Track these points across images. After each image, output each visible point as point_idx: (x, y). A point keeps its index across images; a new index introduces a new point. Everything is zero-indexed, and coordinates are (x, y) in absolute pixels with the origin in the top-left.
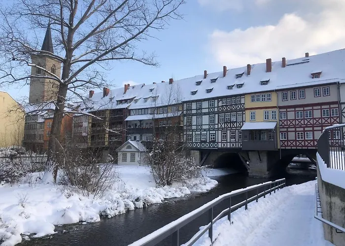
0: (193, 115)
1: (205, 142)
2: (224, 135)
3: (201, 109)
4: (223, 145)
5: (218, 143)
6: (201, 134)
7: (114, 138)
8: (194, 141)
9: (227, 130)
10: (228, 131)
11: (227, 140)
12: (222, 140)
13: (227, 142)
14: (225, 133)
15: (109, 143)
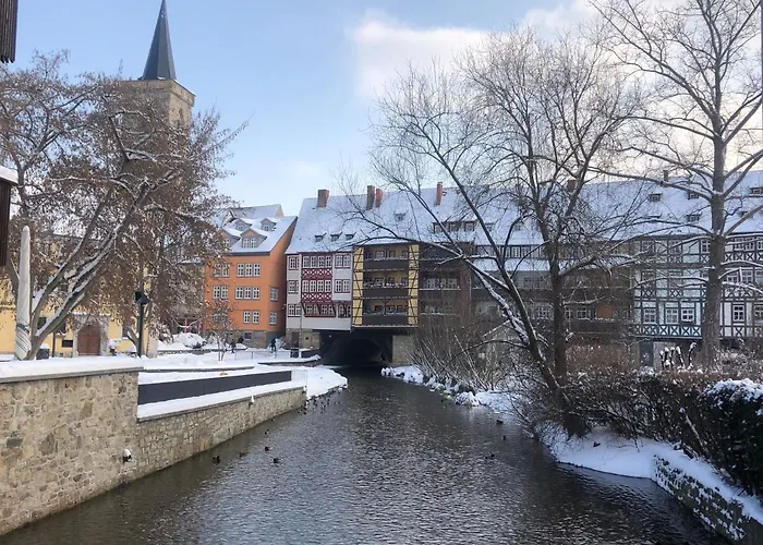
0: (660, 266)
1: (691, 325)
2: (739, 311)
3: (680, 254)
4: (735, 332)
5: (723, 326)
6: (680, 308)
7: (433, 309)
8: (661, 323)
9: (745, 301)
10: (749, 305)
11: (745, 322)
12: (733, 322)
13: (746, 327)
14: (741, 309)
15: (421, 320)
